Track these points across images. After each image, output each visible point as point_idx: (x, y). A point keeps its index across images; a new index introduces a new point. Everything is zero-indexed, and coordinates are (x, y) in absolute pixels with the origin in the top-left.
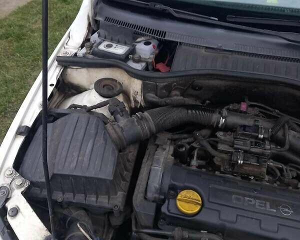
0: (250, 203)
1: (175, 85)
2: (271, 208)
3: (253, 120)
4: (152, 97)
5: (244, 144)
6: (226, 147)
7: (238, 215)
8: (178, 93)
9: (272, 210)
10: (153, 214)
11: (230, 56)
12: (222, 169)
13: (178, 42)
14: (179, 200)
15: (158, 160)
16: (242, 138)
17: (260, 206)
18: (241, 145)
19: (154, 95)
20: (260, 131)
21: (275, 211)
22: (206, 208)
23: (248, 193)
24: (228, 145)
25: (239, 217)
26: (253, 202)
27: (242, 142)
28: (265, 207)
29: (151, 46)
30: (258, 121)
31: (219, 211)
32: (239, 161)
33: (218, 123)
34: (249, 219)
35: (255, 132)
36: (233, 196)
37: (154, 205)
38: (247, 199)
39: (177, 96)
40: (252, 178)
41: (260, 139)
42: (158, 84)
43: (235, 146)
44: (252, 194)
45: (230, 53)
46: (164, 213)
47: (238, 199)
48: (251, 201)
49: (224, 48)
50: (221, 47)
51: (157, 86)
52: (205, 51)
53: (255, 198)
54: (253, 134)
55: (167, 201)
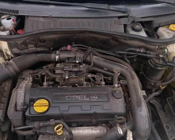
0: (76, 98)
1: (28, 42)
2: (86, 98)
3: (74, 54)
4: (16, 50)
5: (69, 67)
6: (60, 71)
7: (69, 106)
8: (32, 46)
9: (87, 99)
10: (21, 118)
11: (57, 20)
12: (60, 84)
13: (25, 16)
14: (35, 106)
15: (22, 86)
16: (68, 64)
17: (80, 98)
18: (67, 69)
19: (17, 49)
20: (76, 59)
21: (88, 99)
22: (52, 107)
23: (74, 93)
24: (61, 70)
25: (70, 107)
26: (77, 98)
27: (68, 67)
28: (83, 98)
29: (11, 20)
30: (76, 54)
31: (59, 107)
32: (66, 77)
33: (55, 59)
34: (76, 107)
35: (74, 60)
36: (66, 97)
37: (22, 113)
38: (73, 96)
39: (32, 47)
40: (77, 85)
41: (77, 63)
42: (17, 42)
43: (64, 69)
44: (76, 93)
45: (57, 18)
46: (28, 116)
47: (69, 98)
48: (76, 97)
49: (53, 16)
50: (51, 15)
51: (17, 43)
52: (43, 19)
53: (78, 95)
54: (73, 61)
55: (28, 109)
